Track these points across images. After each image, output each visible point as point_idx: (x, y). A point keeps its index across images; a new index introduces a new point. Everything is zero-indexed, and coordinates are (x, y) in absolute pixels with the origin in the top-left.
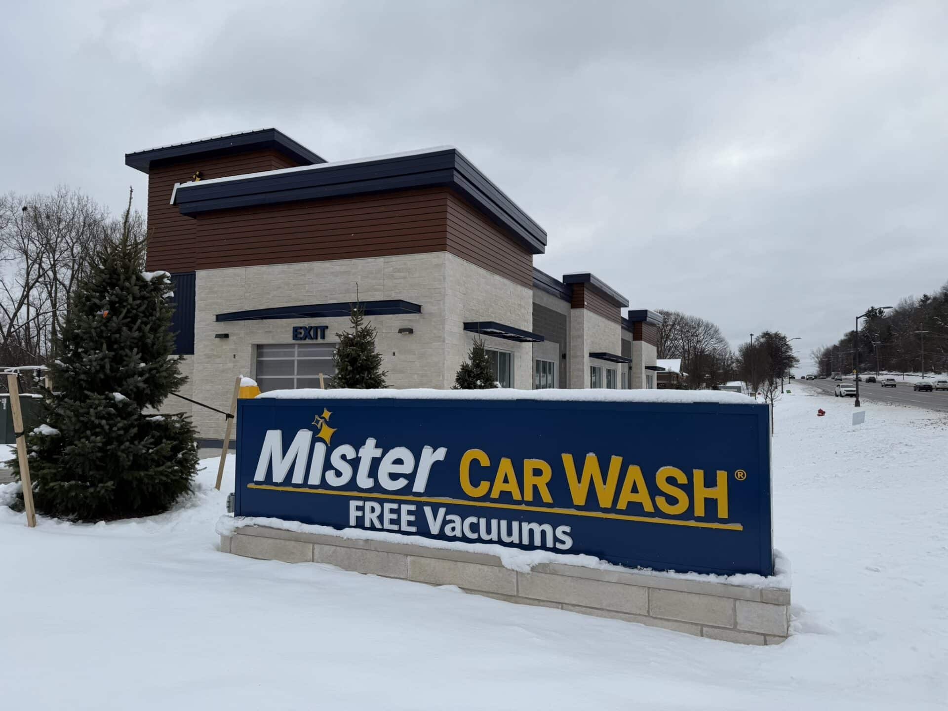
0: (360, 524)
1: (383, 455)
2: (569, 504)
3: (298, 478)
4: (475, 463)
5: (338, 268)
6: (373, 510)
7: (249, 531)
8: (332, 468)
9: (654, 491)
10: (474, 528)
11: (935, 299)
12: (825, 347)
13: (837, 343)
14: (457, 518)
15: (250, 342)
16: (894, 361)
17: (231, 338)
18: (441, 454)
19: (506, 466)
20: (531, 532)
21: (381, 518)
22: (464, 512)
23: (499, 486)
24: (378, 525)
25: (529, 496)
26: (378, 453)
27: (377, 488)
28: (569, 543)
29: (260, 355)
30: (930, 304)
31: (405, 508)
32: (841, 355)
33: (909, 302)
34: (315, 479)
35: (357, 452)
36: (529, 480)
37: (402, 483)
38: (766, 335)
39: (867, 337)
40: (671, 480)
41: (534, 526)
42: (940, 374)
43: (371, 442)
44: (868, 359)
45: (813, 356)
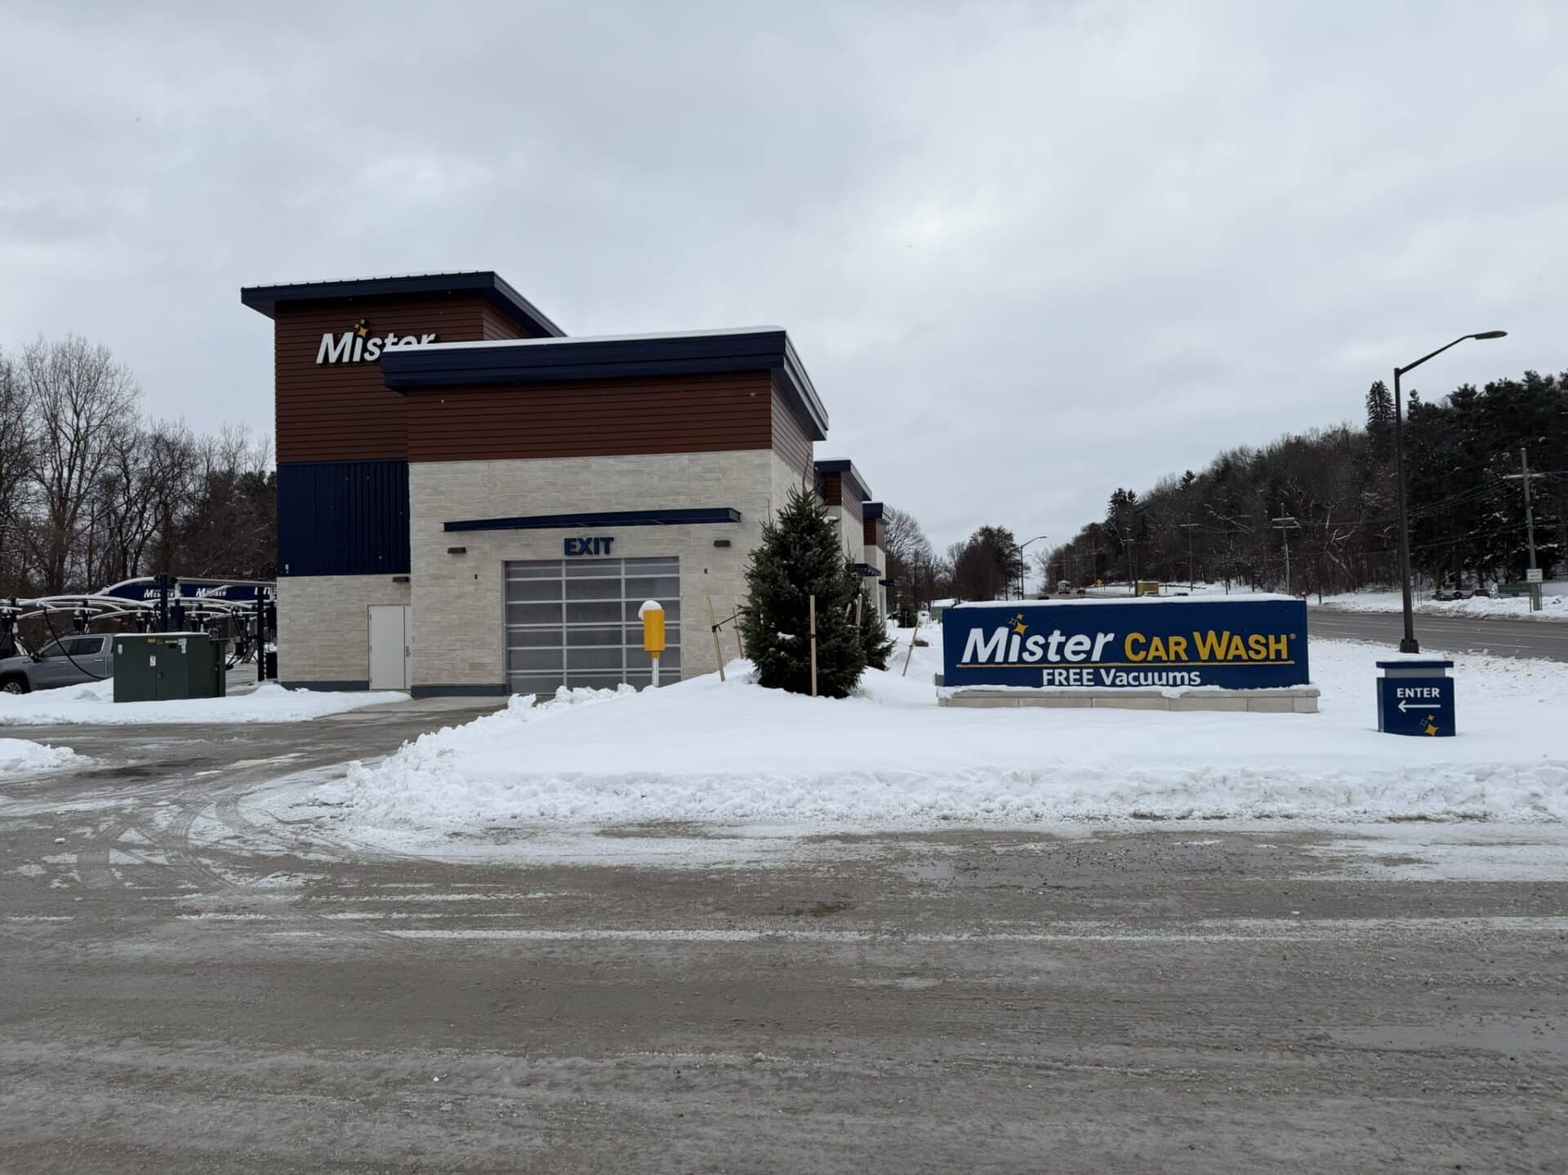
0: (1051, 682)
1: (1067, 640)
2: (1199, 659)
3: (999, 658)
4: (1135, 641)
5: (625, 466)
6: (1060, 674)
7: (966, 695)
8: (1027, 650)
9: (1248, 648)
10: (1136, 679)
11: (1202, 477)
12: (1054, 548)
13: (1070, 540)
14: (1124, 675)
15: (500, 558)
16: (1152, 566)
17: (469, 552)
18: (1111, 637)
19: (1156, 641)
20: (1175, 677)
21: (1067, 679)
22: (1128, 671)
23: (1152, 654)
24: (1065, 683)
25: (1172, 657)
26: (1063, 639)
27: (1064, 660)
28: (1198, 680)
29: (508, 574)
30: (1194, 484)
31: (1085, 671)
32: (1077, 558)
33: (1169, 481)
34: (1013, 657)
35: (1046, 639)
36: (1172, 649)
37: (1082, 656)
38: (987, 532)
39: (1114, 532)
40: (1257, 642)
41: (1176, 674)
42: (1212, 583)
43: (1057, 633)
44: (1115, 564)
45: (1037, 560)
